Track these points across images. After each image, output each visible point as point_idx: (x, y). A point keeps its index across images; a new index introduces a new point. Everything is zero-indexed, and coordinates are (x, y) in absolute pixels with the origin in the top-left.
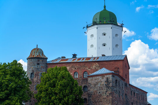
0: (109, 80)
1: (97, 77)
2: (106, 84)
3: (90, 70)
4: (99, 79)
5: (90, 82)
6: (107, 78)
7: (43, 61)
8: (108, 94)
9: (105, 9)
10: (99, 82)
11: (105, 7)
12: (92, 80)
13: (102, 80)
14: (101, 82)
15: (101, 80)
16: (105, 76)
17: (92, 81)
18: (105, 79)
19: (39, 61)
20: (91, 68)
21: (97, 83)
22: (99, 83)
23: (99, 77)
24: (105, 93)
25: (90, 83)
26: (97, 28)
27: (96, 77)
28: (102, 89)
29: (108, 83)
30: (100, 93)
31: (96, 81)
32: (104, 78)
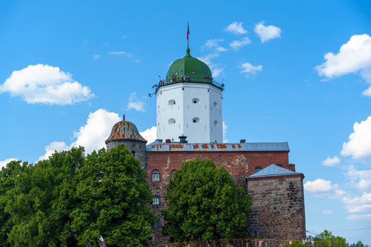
0: (295, 186)
1: (269, 181)
2: (288, 194)
3: (230, 166)
4: (272, 184)
5: (253, 189)
6: (291, 183)
7: (140, 147)
8: (295, 212)
9: (189, 56)
10: (273, 190)
11: (188, 51)
12: (257, 185)
13: (280, 186)
14: (279, 189)
15: (276, 186)
16: (287, 179)
17: (258, 188)
18: (285, 185)
19: (134, 146)
20: (233, 163)
21: (269, 192)
22: (273, 192)
23: (273, 181)
24: (288, 210)
25: (252, 192)
26: (183, 89)
27: (265, 181)
28: (281, 203)
29: (293, 191)
30: (275, 208)
31: (267, 188)
32: (284, 182)
